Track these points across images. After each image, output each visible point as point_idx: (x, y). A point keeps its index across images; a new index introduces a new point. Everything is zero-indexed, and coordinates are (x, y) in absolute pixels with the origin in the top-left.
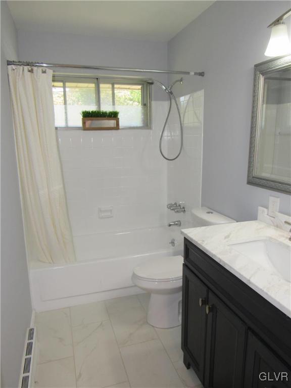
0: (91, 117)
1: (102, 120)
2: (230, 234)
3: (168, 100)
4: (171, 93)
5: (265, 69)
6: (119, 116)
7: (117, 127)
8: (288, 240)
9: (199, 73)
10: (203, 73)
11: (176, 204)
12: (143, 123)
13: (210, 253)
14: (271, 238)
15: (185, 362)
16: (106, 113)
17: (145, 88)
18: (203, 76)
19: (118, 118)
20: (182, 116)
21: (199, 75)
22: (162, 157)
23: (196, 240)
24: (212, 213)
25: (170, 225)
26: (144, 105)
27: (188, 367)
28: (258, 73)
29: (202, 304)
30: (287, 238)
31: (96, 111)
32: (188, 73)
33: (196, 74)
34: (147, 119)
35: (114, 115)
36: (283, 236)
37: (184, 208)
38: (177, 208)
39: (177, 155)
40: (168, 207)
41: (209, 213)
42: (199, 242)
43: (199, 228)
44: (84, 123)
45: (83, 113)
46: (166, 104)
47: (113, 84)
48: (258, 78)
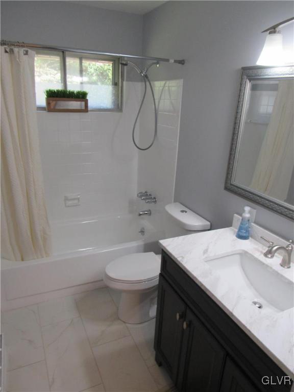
0: (57, 97)
1: (69, 101)
2: (208, 247)
3: (142, 81)
4: (146, 76)
5: (253, 75)
6: (88, 97)
7: (86, 109)
8: (262, 256)
9: (179, 61)
10: (183, 61)
11: (146, 192)
12: (114, 105)
13: (191, 274)
14: (246, 253)
15: (157, 360)
16: (73, 93)
17: (117, 65)
18: (183, 64)
19: (87, 100)
20: (157, 101)
21: (179, 63)
22: (135, 147)
23: (176, 256)
24: (186, 212)
25: (140, 215)
26: (115, 84)
27: (160, 365)
28: (245, 77)
29: (179, 319)
30: (261, 252)
31: (61, 91)
32: (168, 60)
33: (175, 61)
34: (118, 101)
35: (82, 96)
36: (258, 250)
37: (155, 198)
38: (147, 197)
39: (149, 145)
40: (138, 196)
41: (182, 211)
42: (179, 259)
43: (177, 238)
44: (48, 103)
45: (47, 92)
46: (139, 86)
47: (81, 59)
48: (244, 83)
